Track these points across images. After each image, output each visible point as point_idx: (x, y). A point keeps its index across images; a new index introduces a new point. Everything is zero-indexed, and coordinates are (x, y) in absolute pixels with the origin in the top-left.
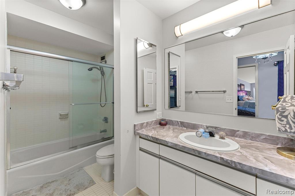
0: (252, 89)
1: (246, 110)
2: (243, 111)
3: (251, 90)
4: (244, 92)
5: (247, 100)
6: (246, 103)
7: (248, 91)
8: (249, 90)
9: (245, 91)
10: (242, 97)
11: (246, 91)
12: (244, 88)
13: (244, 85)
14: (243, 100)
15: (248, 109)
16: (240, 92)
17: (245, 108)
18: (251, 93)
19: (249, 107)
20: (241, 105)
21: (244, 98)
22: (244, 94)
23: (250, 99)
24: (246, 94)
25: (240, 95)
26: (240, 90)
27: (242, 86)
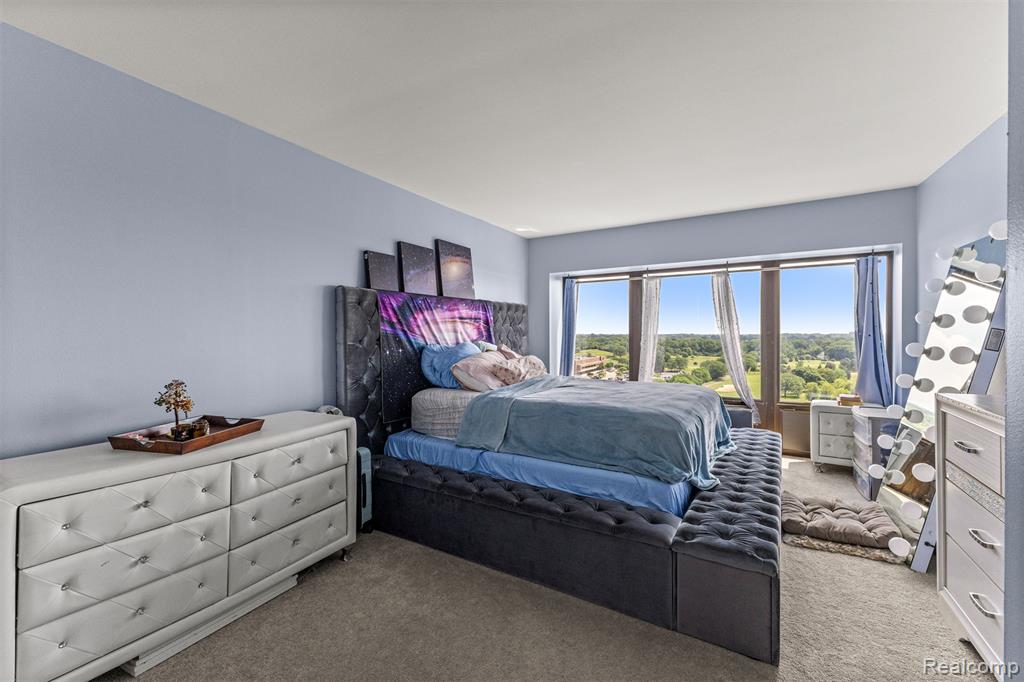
0: (534, 285)
1: (482, 469)
2: (460, 482)
3: (529, 292)
4: (465, 312)
5: (495, 384)
7: (497, 307)
8: (514, 296)
9: (473, 304)
10: (454, 353)
11: (484, 305)
12: (469, 276)
13: (464, 253)
14: (460, 386)
15: (497, 461)
16: (433, 313)
17: (474, 448)
18: (527, 322)
19: (512, 441)
20: (439, 427)
21: (463, 362)
22: (467, 333)
23: (517, 372)
24: (488, 331)
25: (430, 341)
26: (434, 292)
27: (450, 258)
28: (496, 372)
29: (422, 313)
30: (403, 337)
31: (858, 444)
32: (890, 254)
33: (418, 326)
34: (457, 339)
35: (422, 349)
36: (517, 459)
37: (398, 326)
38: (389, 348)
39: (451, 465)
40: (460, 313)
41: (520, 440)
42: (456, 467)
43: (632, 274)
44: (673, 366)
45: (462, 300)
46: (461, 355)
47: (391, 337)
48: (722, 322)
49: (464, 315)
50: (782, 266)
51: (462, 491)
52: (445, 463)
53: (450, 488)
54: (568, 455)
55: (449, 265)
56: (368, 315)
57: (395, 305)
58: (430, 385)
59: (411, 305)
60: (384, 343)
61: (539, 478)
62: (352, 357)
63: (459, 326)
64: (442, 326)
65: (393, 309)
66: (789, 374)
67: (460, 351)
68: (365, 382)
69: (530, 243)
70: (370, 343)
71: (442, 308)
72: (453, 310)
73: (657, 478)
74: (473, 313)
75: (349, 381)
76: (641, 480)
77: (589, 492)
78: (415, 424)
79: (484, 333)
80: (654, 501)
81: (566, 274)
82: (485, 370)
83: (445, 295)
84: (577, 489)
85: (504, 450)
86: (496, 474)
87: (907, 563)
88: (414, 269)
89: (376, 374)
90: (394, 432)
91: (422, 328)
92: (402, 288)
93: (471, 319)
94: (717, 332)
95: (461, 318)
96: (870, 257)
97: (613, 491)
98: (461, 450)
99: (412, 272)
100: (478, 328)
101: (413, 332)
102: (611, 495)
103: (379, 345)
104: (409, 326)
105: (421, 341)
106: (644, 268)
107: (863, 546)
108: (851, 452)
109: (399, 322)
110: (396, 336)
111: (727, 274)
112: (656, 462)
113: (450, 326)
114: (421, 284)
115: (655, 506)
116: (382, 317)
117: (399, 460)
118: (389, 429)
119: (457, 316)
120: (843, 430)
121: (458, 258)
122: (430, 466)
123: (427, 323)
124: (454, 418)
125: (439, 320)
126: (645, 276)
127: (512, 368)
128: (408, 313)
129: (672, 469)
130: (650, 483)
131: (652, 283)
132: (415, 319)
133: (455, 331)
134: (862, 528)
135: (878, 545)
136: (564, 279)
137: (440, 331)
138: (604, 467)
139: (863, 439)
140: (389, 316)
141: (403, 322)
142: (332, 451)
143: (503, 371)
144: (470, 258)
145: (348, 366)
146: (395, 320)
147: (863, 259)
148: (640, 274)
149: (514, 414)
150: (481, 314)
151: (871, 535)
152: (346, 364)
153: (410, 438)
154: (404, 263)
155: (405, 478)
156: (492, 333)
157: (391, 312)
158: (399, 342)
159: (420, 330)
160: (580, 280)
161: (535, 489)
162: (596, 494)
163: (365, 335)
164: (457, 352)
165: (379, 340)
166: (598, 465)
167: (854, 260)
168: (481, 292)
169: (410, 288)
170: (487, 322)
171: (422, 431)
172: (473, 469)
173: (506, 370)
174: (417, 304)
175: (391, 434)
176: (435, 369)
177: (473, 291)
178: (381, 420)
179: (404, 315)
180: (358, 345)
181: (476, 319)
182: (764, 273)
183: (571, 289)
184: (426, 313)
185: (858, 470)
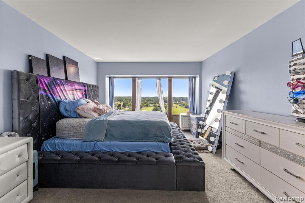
0: (99, 77)
1: (97, 149)
3: (97, 81)
4: (77, 87)
5: (96, 115)
6: (96, 125)
7: (89, 86)
8: (93, 82)
9: (80, 84)
10: (75, 103)
11: (84, 84)
12: (78, 73)
13: (76, 64)
14: (80, 116)
15: (104, 145)
16: (64, 87)
17: (92, 141)
18: (98, 92)
19: (108, 136)
20: (72, 135)
21: (81, 107)
22: (78, 95)
23: (104, 110)
24: (86, 94)
25: (63, 98)
26: (64, 78)
27: (70, 65)
28: (95, 110)
29: (59, 86)
30: (50, 97)
31: (192, 123)
32: (195, 77)
33: (58, 92)
34: (74, 97)
35: (59, 102)
36: (112, 143)
37: (48, 92)
38: (44, 102)
39: (81, 150)
40: (75, 87)
41: (112, 135)
42: (83, 150)
43: (133, 77)
44: (129, 106)
45: (76, 82)
46: (79, 104)
47: (45, 97)
48: (159, 93)
49: (77, 88)
50: (173, 78)
51: (91, 161)
52: (78, 149)
53: (85, 160)
54: (131, 139)
55: (70, 67)
56: (32, 86)
57: (46, 82)
58: (64, 117)
59: (54, 83)
60: (41, 99)
61: (122, 149)
62: (23, 106)
63: (75, 93)
64: (68, 92)
65: (46, 84)
66: (157, 107)
67: (79, 102)
68: (30, 118)
69: (98, 64)
70: (33, 99)
71: (68, 85)
72: (72, 86)
73: (164, 142)
74: (80, 88)
75: (21, 118)
76: (159, 143)
77: (141, 150)
78: (58, 134)
79: (84, 95)
80: (164, 149)
81: (111, 76)
82: (91, 109)
83: (68, 79)
84: (137, 150)
85: (106, 140)
86: (103, 150)
87: (211, 152)
88: (54, 67)
89: (36, 114)
90: (46, 139)
91: (59, 93)
92: (49, 75)
93: (79, 90)
94: (157, 96)
95: (76, 89)
96: (192, 78)
97: (150, 149)
98: (86, 143)
99: (54, 68)
100: (82, 94)
101: (55, 94)
102: (150, 150)
103: (38, 100)
104: (53, 92)
105: (59, 99)
106: (137, 76)
107: (202, 150)
108: (189, 126)
109: (49, 89)
110: (47, 96)
111: (160, 79)
112: (162, 137)
113: (71, 92)
114: (57, 74)
115: (164, 151)
116: (40, 87)
117: (51, 152)
118: (43, 138)
119: (74, 88)
120: (188, 121)
121: (73, 65)
122: (70, 152)
123: (62, 91)
124: (80, 130)
125: (67, 90)
126: (137, 78)
127: (102, 108)
128: (53, 86)
129: (168, 138)
130: (162, 144)
131: (140, 81)
132: (56, 88)
133: (73, 94)
134: (200, 145)
135: (205, 149)
136: (110, 77)
137: (67, 94)
138: (145, 141)
139: (194, 122)
140: (43, 86)
141: (51, 90)
142: (19, 156)
143: (98, 110)
144: (78, 66)
145: (20, 111)
146: (46, 89)
147: (190, 78)
148: (135, 77)
149: (109, 126)
150: (83, 88)
151: (203, 146)
152: (19, 110)
153: (57, 141)
154: (50, 64)
155: (59, 160)
156: (87, 96)
157: (44, 85)
158: (49, 99)
159: (59, 94)
160: (115, 78)
161: (122, 153)
162: (145, 151)
163: (31, 95)
164: (77, 103)
165: (38, 98)
166: (144, 141)
167: (189, 78)
168: (82, 80)
169: (54, 75)
170: (85, 91)
171: (62, 137)
172: (93, 150)
173: (100, 109)
174: (56, 82)
175: (44, 140)
176: (67, 110)
177: (79, 79)
178: (40, 134)
179: (51, 87)
180: (26, 100)
181: (81, 90)
182: (169, 80)
183: (113, 81)
184: (61, 87)
185: (192, 130)
